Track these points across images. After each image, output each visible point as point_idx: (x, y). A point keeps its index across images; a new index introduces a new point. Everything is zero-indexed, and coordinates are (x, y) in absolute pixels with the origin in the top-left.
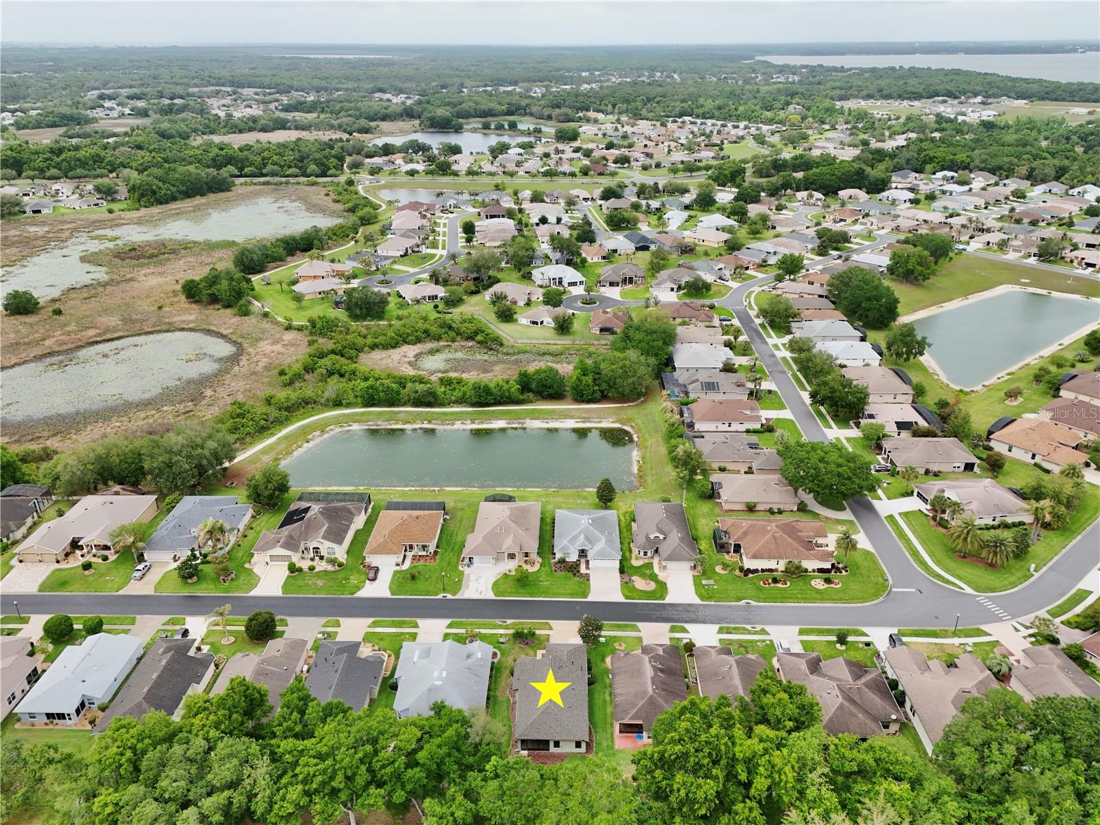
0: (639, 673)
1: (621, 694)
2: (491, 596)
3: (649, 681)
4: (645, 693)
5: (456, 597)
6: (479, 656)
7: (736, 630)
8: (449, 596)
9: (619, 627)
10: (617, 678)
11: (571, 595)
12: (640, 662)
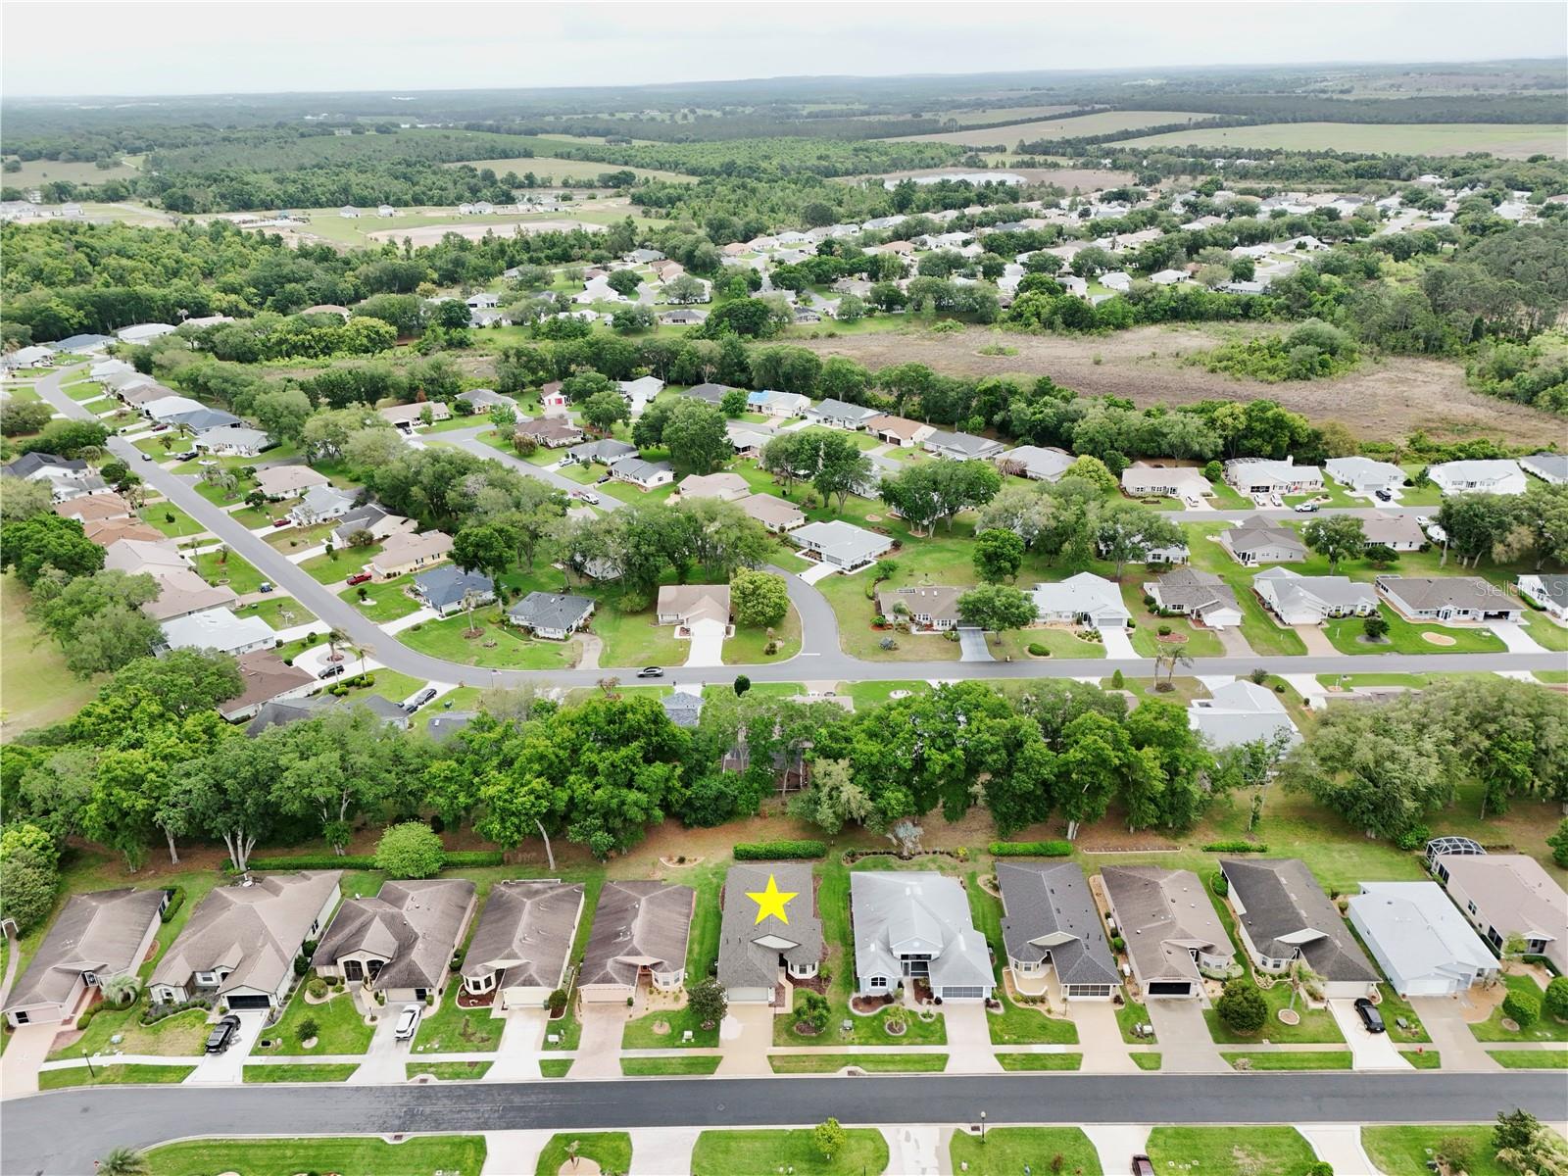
0: (651, 928)
1: (680, 913)
2: (889, 1131)
3: (641, 912)
4: (650, 902)
5: (953, 1127)
6: (873, 946)
7: (456, 1071)
8: (966, 1128)
9: (655, 1066)
10: (681, 935)
11: (730, 1136)
12: (645, 941)
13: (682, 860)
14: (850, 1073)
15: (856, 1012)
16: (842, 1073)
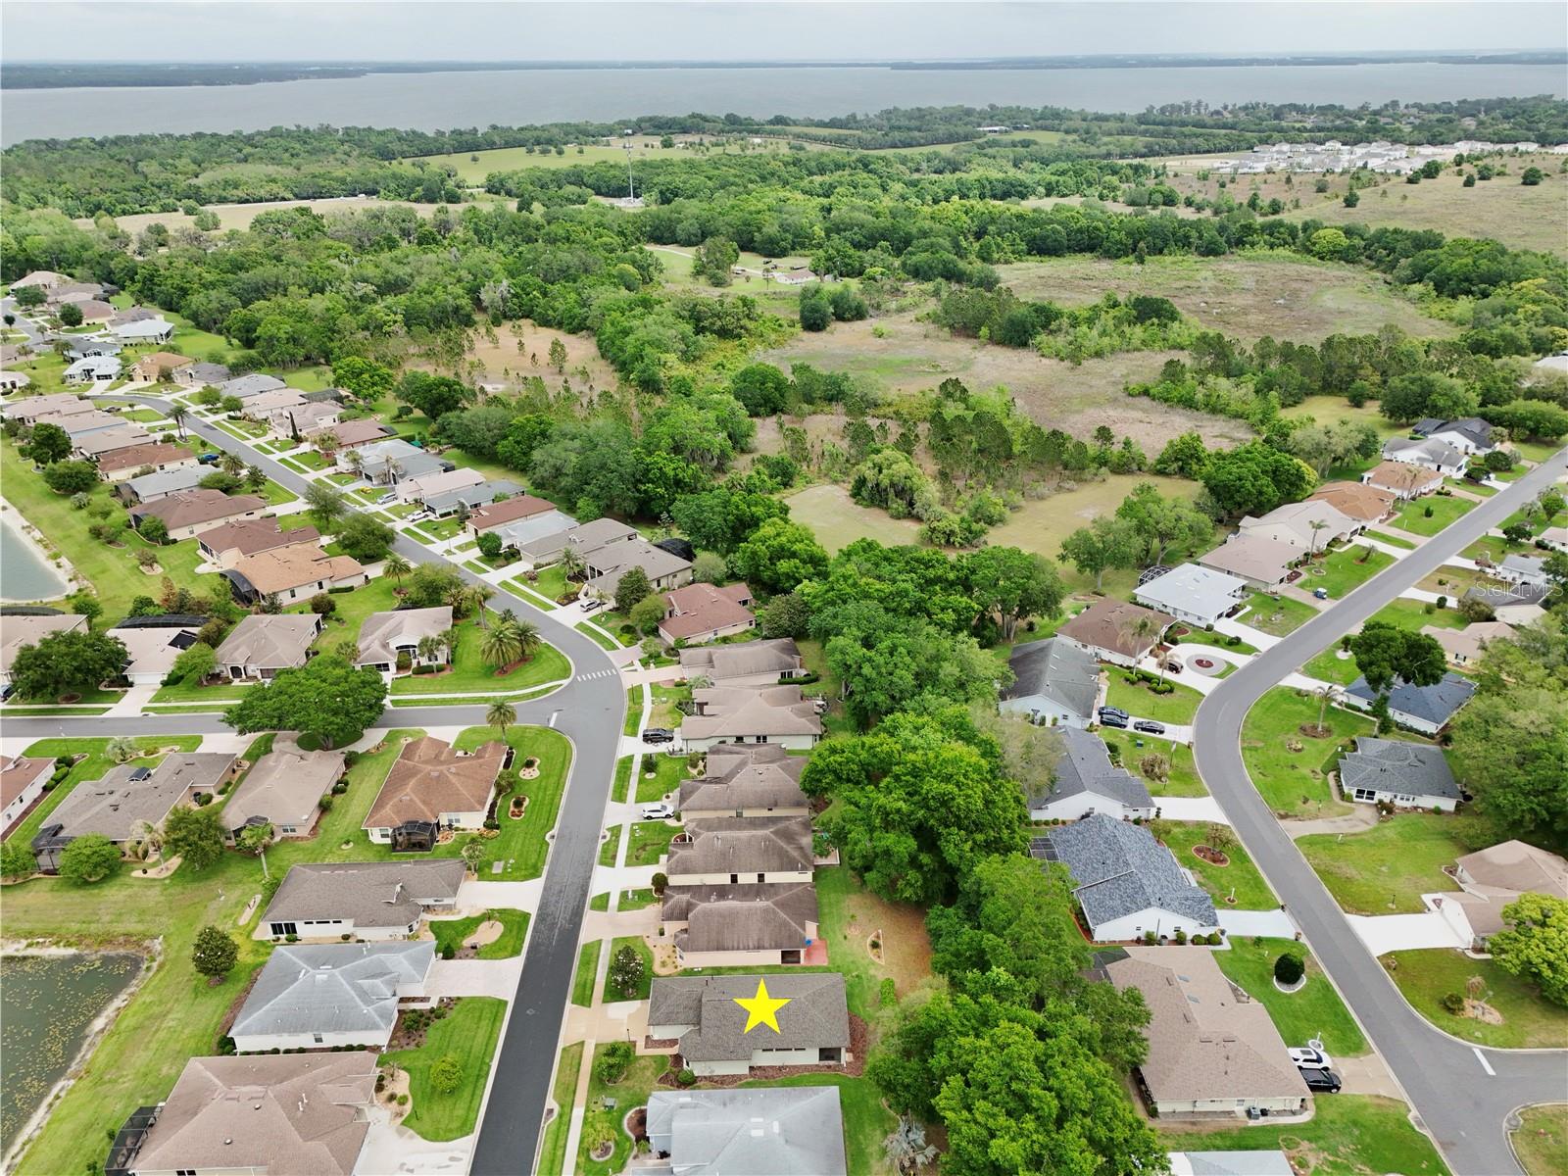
13: (875, 945)
14: (551, 1111)
15: (630, 1113)
16: (551, 1103)
